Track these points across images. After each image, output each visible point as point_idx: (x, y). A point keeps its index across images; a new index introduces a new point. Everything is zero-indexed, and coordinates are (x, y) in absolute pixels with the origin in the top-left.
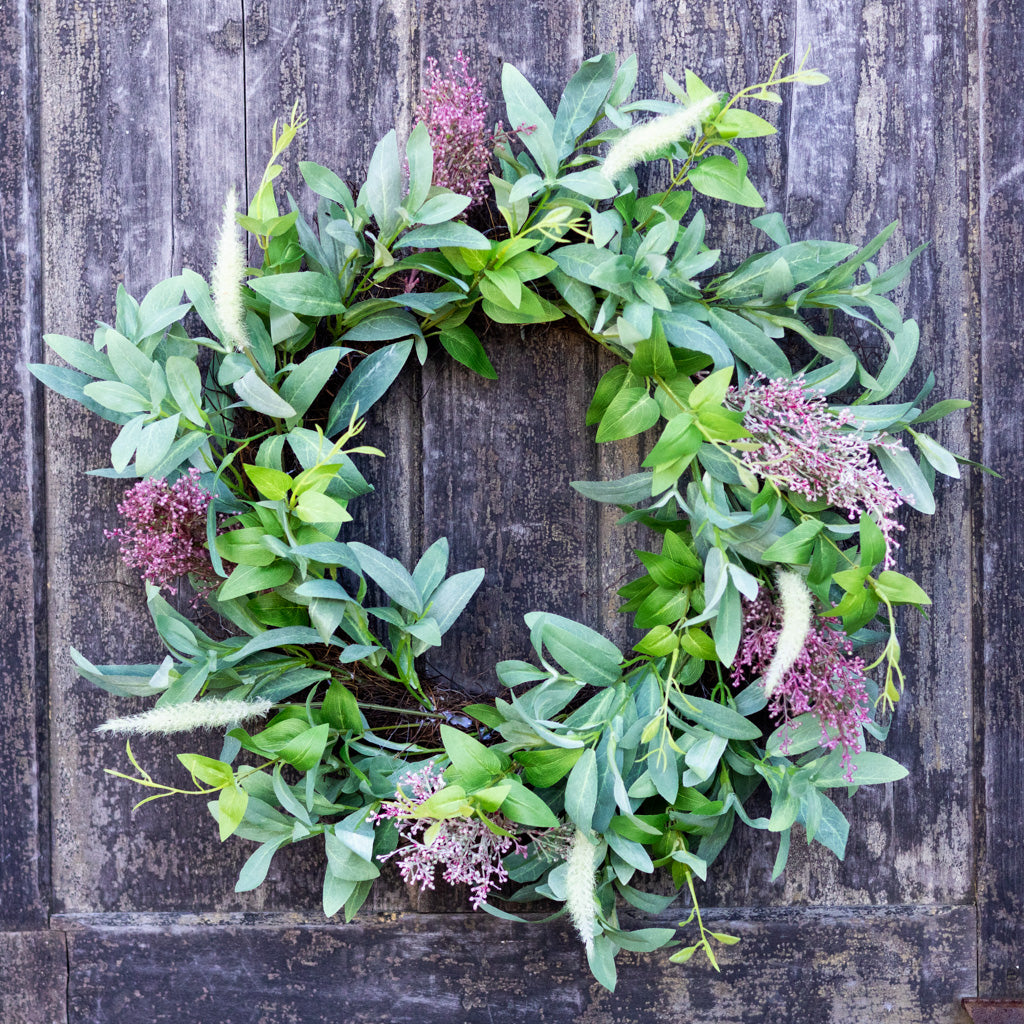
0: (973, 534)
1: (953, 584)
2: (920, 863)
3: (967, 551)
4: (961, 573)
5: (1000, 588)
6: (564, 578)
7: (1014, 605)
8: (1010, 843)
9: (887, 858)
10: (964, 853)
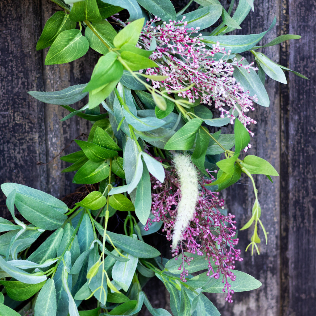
0: (281, 109)
1: (269, 140)
2: (248, 309)
3: (277, 120)
4: (273, 133)
5: (299, 143)
6: (24, 146)
7: (307, 153)
8: (303, 296)
9: (229, 307)
10: (274, 301)
